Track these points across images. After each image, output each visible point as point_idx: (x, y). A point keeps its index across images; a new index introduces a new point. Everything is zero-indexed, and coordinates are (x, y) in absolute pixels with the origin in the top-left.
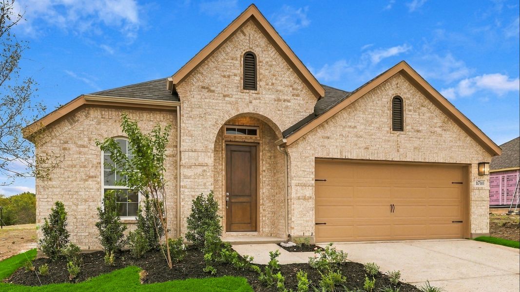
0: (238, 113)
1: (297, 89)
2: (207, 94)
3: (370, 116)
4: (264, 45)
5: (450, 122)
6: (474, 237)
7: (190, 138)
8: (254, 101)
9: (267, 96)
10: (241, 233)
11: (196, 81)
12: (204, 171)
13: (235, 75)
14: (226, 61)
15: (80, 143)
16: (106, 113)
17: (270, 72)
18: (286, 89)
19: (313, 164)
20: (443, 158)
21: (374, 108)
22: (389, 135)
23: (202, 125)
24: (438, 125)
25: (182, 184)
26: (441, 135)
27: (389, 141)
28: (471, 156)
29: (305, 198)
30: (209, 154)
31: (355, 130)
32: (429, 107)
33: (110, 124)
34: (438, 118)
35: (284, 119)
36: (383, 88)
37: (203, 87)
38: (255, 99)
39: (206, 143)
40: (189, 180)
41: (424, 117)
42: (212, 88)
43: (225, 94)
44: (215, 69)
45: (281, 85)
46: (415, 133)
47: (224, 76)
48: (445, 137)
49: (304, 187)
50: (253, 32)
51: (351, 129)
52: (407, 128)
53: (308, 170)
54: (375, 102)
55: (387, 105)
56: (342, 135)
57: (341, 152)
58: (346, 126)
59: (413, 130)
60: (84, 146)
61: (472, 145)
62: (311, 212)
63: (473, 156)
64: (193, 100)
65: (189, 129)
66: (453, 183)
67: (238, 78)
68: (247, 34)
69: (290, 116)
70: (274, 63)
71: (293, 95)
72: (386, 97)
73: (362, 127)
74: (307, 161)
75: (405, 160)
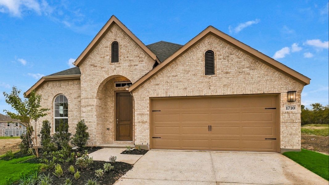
0: (109, 76)
1: (142, 57)
2: (93, 69)
3: (188, 67)
4: (122, 36)
5: (257, 63)
6: (283, 152)
7: (85, 92)
8: (117, 68)
9: (124, 64)
10: (122, 142)
11: (88, 62)
12: (92, 109)
13: (107, 56)
14: (102, 49)
15: (45, 98)
16: (54, 83)
17: (126, 51)
18: (136, 58)
19: (148, 101)
20: (251, 90)
21: (191, 61)
22: (202, 78)
23: (91, 85)
24: (246, 66)
25: (82, 116)
26: (249, 74)
27: (202, 82)
28: (279, 87)
29: (143, 122)
30: (94, 99)
31: (176, 78)
32: (237, 54)
33: (56, 88)
34: (246, 62)
35: (134, 76)
36: (197, 47)
37: (91, 65)
38: (118, 67)
39: (92, 94)
40: (85, 114)
41: (232, 62)
42: (96, 65)
43: (102, 67)
44: (97, 54)
45: (132, 57)
46: (225, 75)
47: (102, 58)
48: (253, 75)
49: (143, 116)
50: (116, 30)
51: (174, 78)
52: (217, 72)
53: (145, 105)
54: (191, 58)
55: (200, 59)
56: (168, 82)
57: (166, 93)
58: (170, 76)
59: (223, 73)
60: (46, 100)
61: (281, 78)
62: (147, 131)
63: (282, 87)
64: (87, 72)
65: (85, 87)
66: (266, 109)
67: (109, 57)
68: (113, 32)
69: (138, 74)
70: (128, 45)
71: (139, 62)
72: (200, 53)
73: (182, 75)
74: (144, 100)
75: (216, 95)
